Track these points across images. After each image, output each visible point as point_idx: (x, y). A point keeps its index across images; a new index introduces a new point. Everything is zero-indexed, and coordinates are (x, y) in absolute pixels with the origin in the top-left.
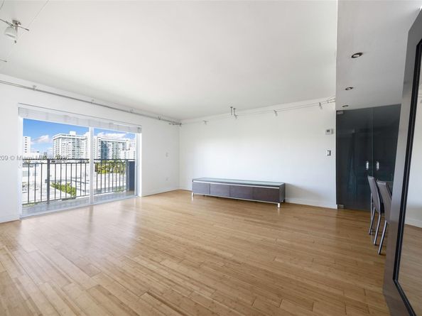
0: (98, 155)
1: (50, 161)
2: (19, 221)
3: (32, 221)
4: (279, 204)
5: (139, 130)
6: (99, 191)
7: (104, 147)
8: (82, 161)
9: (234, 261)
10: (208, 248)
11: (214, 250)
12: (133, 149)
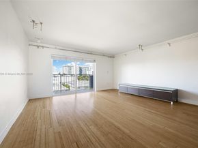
0: (78, 73)
1: (61, 75)
2: (52, 97)
3: (57, 97)
4: (172, 103)
5: (94, 61)
6: (79, 88)
7: (81, 69)
8: (72, 75)
9: (129, 136)
10: (116, 124)
11: (119, 126)
12: (92, 70)
